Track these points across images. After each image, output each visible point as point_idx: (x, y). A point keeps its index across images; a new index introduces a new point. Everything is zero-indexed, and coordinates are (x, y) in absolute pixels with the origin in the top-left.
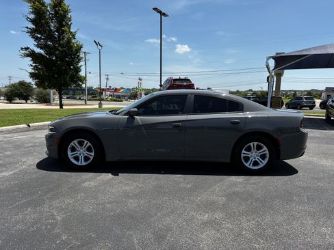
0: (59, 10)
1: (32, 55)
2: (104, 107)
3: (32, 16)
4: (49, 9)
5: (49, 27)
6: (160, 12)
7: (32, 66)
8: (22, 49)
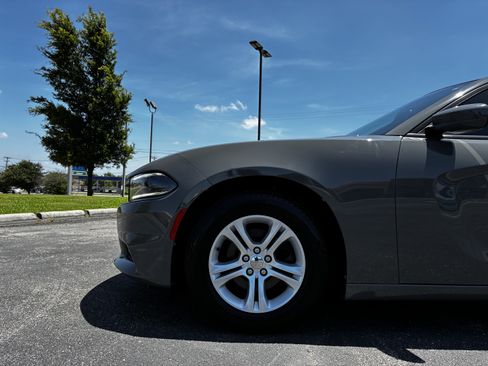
0: (97, 40)
3: (53, 50)
4: (80, 39)
5: (79, 67)
6: (259, 48)
7: (47, 127)
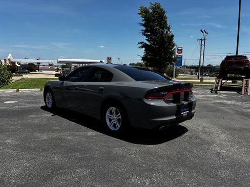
1: (145, 46)
2: (204, 81)
3: (143, 22)
8: (139, 43)
